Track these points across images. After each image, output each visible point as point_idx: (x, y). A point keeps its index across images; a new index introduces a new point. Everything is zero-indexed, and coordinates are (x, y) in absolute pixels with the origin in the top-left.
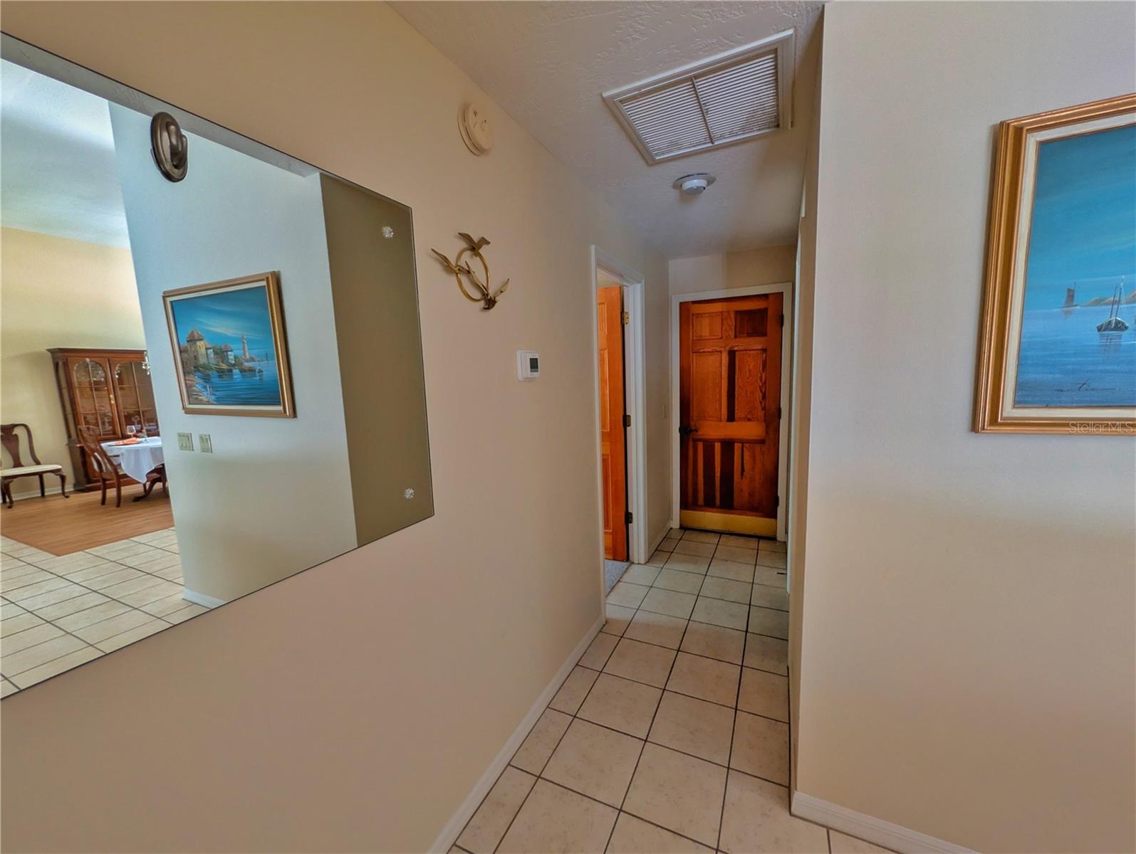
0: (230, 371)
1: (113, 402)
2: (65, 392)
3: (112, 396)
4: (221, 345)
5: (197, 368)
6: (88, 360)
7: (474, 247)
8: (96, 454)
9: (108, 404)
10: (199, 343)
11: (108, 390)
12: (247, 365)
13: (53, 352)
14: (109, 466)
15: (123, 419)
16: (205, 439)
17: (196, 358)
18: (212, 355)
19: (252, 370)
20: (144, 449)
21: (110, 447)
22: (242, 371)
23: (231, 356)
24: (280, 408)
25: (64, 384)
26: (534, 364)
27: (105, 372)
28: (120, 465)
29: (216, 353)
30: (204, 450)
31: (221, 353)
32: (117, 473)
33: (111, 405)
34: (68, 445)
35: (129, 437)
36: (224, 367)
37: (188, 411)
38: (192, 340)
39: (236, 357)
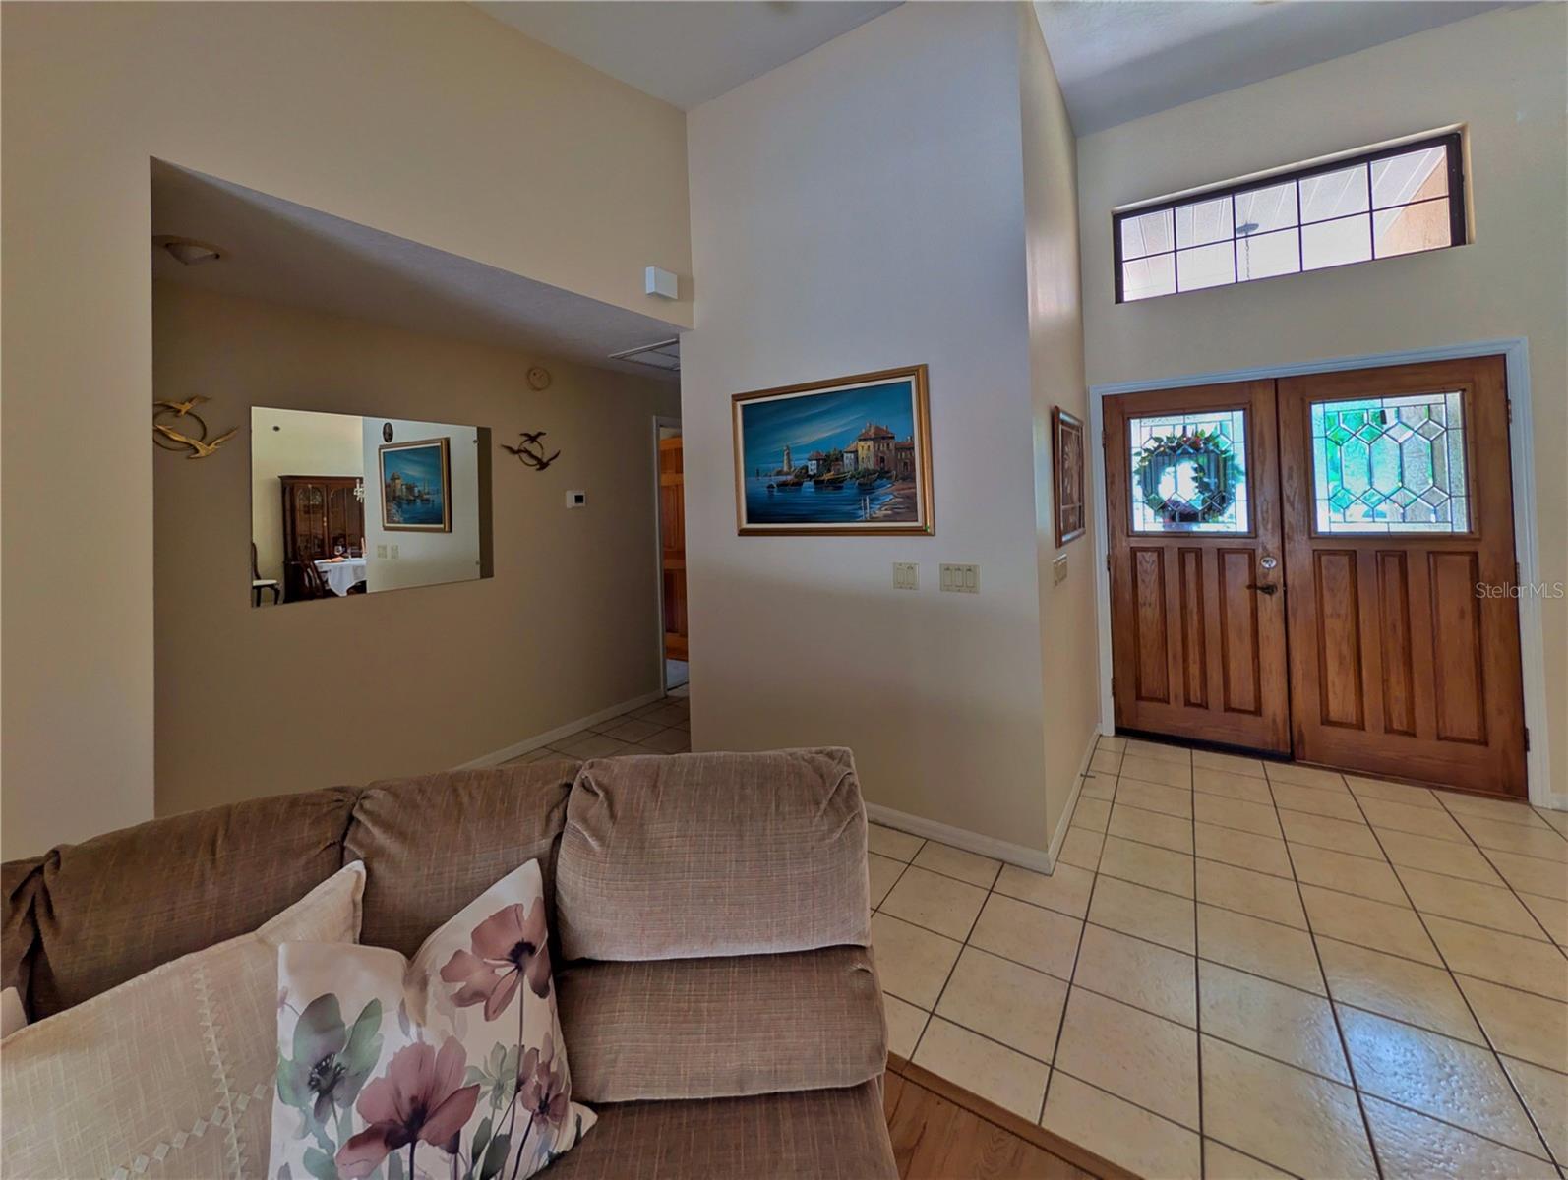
0: (415, 500)
1: (325, 524)
2: (288, 514)
3: (325, 519)
4: (411, 482)
5: (395, 498)
6: (310, 486)
7: (533, 439)
8: (309, 570)
9: (320, 526)
10: (397, 481)
11: (323, 514)
12: (426, 496)
13: (284, 479)
14: (318, 581)
15: (331, 541)
16: (395, 549)
17: (395, 491)
18: (405, 490)
19: (427, 500)
20: (348, 566)
21: (323, 565)
22: (422, 500)
23: (416, 489)
24: (442, 526)
25: (288, 507)
26: (579, 499)
27: (322, 496)
28: (326, 581)
29: (407, 488)
30: (393, 557)
31: (410, 488)
32: (323, 587)
33: (323, 527)
34: (284, 563)
35: (337, 556)
36: (412, 498)
37: (386, 529)
38: (394, 479)
39: (419, 491)
